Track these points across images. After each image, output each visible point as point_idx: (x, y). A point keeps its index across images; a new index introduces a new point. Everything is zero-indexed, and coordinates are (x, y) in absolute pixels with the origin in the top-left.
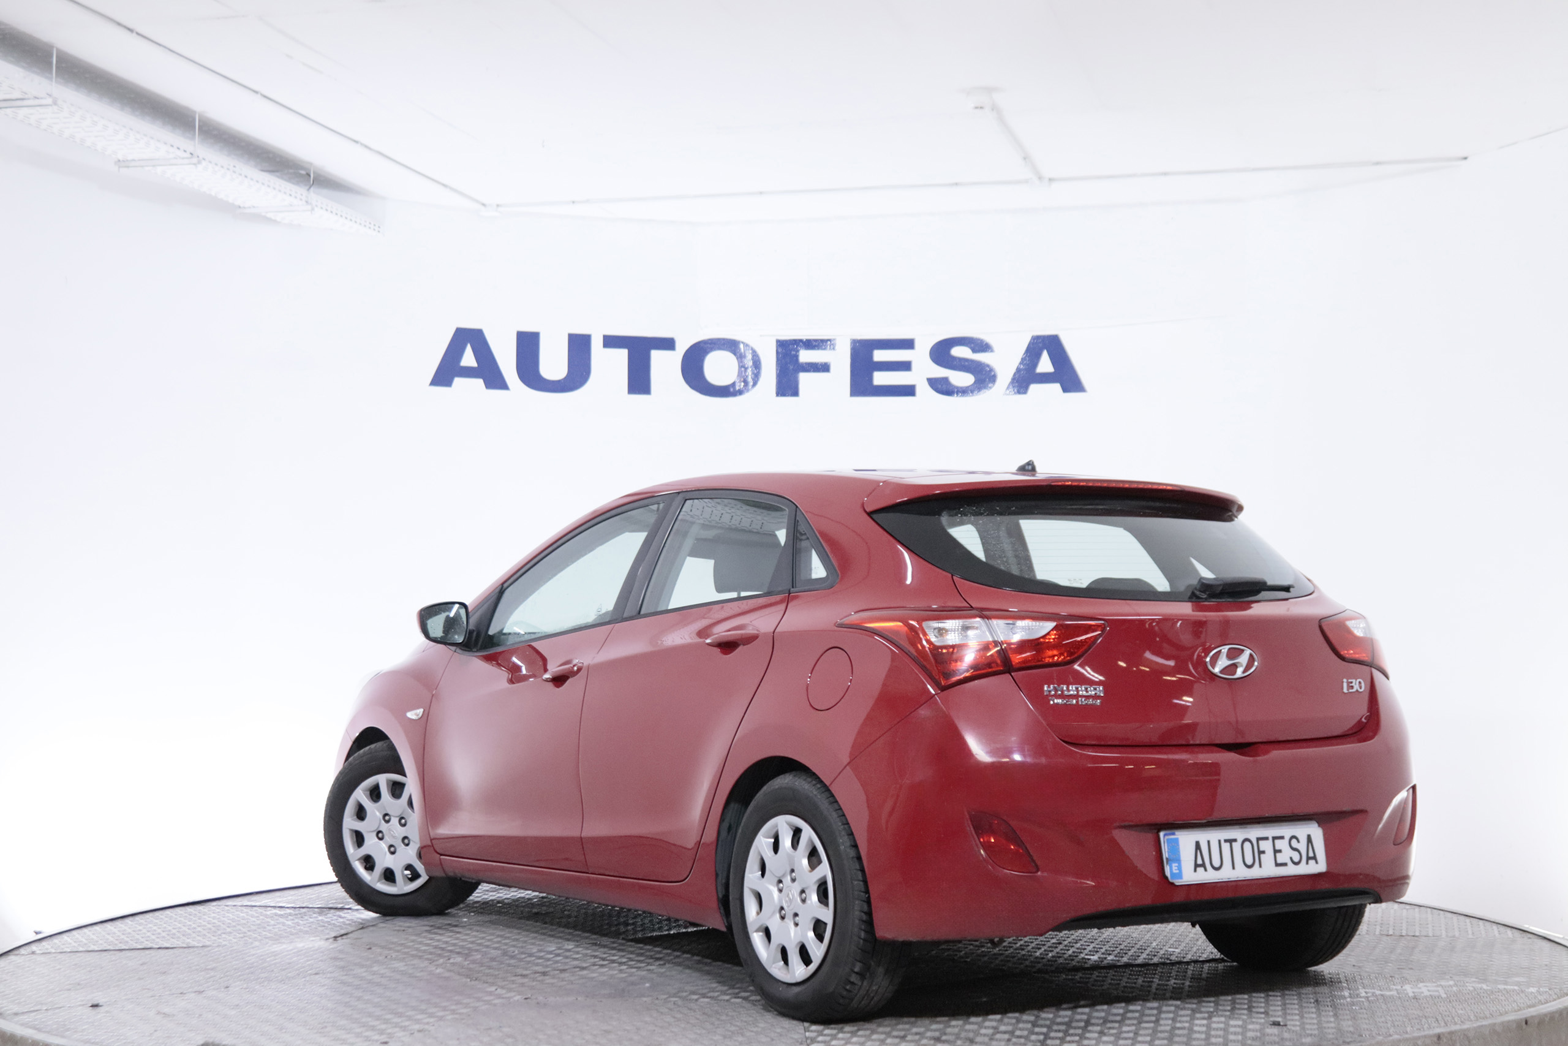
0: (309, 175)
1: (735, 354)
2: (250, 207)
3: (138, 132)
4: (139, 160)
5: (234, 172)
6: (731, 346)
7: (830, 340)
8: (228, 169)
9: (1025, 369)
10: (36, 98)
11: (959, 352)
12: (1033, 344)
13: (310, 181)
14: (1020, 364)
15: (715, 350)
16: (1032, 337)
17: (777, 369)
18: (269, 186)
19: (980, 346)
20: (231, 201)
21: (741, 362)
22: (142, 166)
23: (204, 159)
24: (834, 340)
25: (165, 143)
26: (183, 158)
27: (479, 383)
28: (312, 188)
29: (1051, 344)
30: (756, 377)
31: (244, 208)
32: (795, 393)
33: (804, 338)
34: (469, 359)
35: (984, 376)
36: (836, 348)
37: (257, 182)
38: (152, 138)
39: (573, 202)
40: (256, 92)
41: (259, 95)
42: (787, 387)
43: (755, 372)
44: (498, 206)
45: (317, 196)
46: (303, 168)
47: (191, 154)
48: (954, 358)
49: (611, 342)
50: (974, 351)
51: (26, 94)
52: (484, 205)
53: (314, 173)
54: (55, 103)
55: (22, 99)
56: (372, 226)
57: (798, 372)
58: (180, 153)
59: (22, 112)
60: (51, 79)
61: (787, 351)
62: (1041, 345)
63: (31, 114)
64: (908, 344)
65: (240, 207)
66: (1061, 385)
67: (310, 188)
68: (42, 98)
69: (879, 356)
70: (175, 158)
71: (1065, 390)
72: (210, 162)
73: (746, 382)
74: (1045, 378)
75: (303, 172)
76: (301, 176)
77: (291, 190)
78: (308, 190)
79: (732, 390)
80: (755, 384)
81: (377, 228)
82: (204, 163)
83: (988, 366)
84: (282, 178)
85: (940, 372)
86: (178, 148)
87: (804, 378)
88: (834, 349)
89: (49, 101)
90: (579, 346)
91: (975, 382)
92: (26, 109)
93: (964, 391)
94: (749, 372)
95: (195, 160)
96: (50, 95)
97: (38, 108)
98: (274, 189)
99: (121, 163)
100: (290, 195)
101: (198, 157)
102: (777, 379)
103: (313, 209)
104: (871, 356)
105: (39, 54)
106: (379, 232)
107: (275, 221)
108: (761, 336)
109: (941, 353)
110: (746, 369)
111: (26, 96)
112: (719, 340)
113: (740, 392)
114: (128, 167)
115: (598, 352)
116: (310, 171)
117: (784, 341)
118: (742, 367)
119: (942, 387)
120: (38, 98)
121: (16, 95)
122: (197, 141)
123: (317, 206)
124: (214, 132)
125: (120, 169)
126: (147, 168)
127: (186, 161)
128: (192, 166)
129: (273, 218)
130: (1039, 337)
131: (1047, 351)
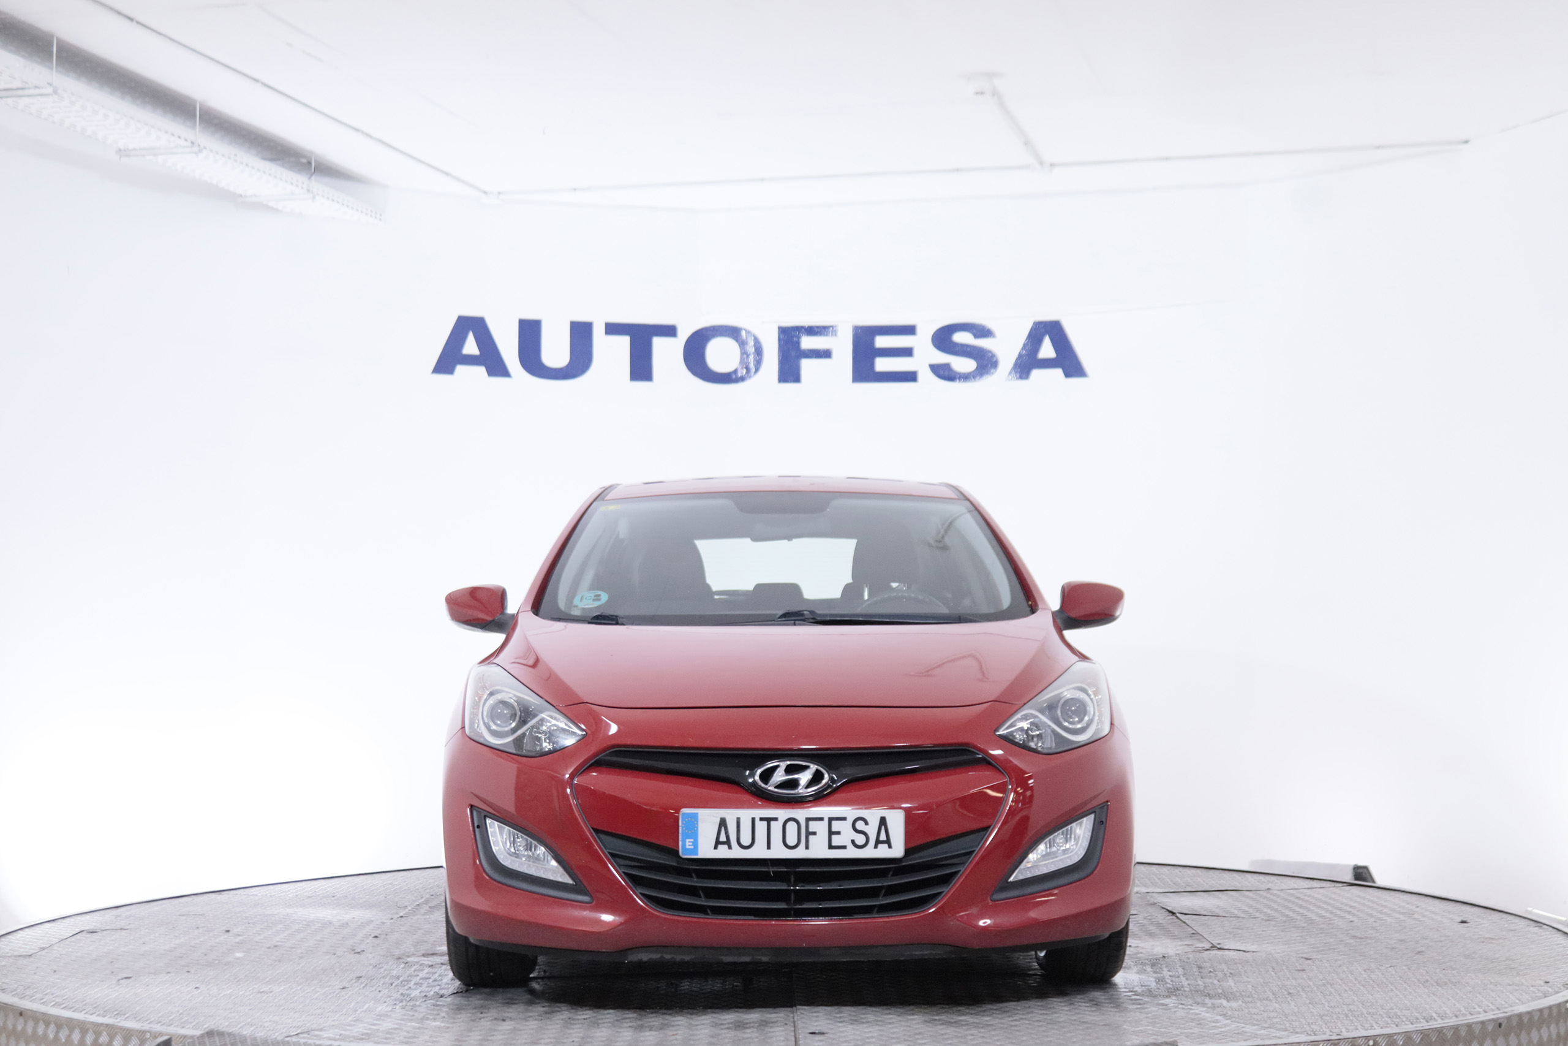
0: (309, 163)
1: (737, 341)
2: (251, 196)
3: (139, 122)
4: (140, 149)
5: (236, 160)
6: (733, 332)
7: (832, 327)
8: (230, 157)
9: (1027, 355)
11: (960, 337)
12: (1035, 329)
13: (311, 169)
14: (1022, 349)
15: (717, 336)
16: (1034, 323)
17: (779, 356)
18: (271, 174)
19: (982, 332)
20: (231, 189)
21: (744, 348)
22: (143, 156)
23: (205, 148)
24: (835, 326)
25: (166, 132)
26: (183, 147)
27: (481, 370)
28: (314, 176)
29: (1053, 330)
30: (758, 363)
31: (246, 196)
32: (797, 379)
34: (471, 346)
35: (986, 362)
36: (839, 334)
37: (259, 170)
38: (153, 127)
39: (575, 190)
41: (260, 84)
42: (789, 373)
43: (758, 358)
44: (499, 193)
45: (318, 185)
46: (304, 157)
47: (192, 143)
48: (956, 344)
49: (613, 329)
50: (976, 336)
51: (26, 83)
52: (485, 193)
53: (315, 161)
54: (56, 92)
55: (22, 89)
56: (374, 215)
57: (800, 359)
58: (181, 142)
59: (26, 100)
60: (51, 68)
61: (789, 337)
62: (1043, 330)
63: (29, 104)
64: (910, 330)
65: (241, 196)
66: (1063, 370)
67: (312, 175)
68: (42, 88)
69: (881, 342)
70: (175, 147)
71: (1067, 375)
72: (211, 151)
73: (748, 369)
74: (1047, 364)
75: (304, 160)
76: (302, 164)
77: (292, 179)
78: (310, 178)
79: (734, 377)
80: (757, 370)
81: (378, 216)
82: (205, 152)
83: (990, 352)
84: (283, 166)
85: (942, 358)
86: (179, 137)
87: (807, 366)
88: (836, 335)
89: (50, 90)
90: (581, 333)
91: (977, 368)
93: (965, 377)
94: (751, 359)
95: (196, 149)
96: (51, 85)
97: (39, 98)
98: (276, 177)
99: (122, 152)
100: (292, 183)
101: (199, 145)
102: (779, 365)
103: (314, 198)
104: (872, 342)
105: (40, 43)
106: (378, 220)
107: (277, 210)
108: (762, 323)
109: (943, 339)
110: (748, 356)
111: (27, 86)
112: (720, 326)
113: (742, 379)
114: (130, 156)
115: (600, 341)
116: (311, 159)
117: (785, 328)
118: (744, 354)
119: (943, 372)
120: (37, 88)
122: (198, 130)
123: (318, 194)
124: (215, 121)
125: (122, 158)
126: (148, 158)
127: (187, 150)
128: (192, 155)
129: (275, 206)
130: (1041, 323)
131: (1049, 336)
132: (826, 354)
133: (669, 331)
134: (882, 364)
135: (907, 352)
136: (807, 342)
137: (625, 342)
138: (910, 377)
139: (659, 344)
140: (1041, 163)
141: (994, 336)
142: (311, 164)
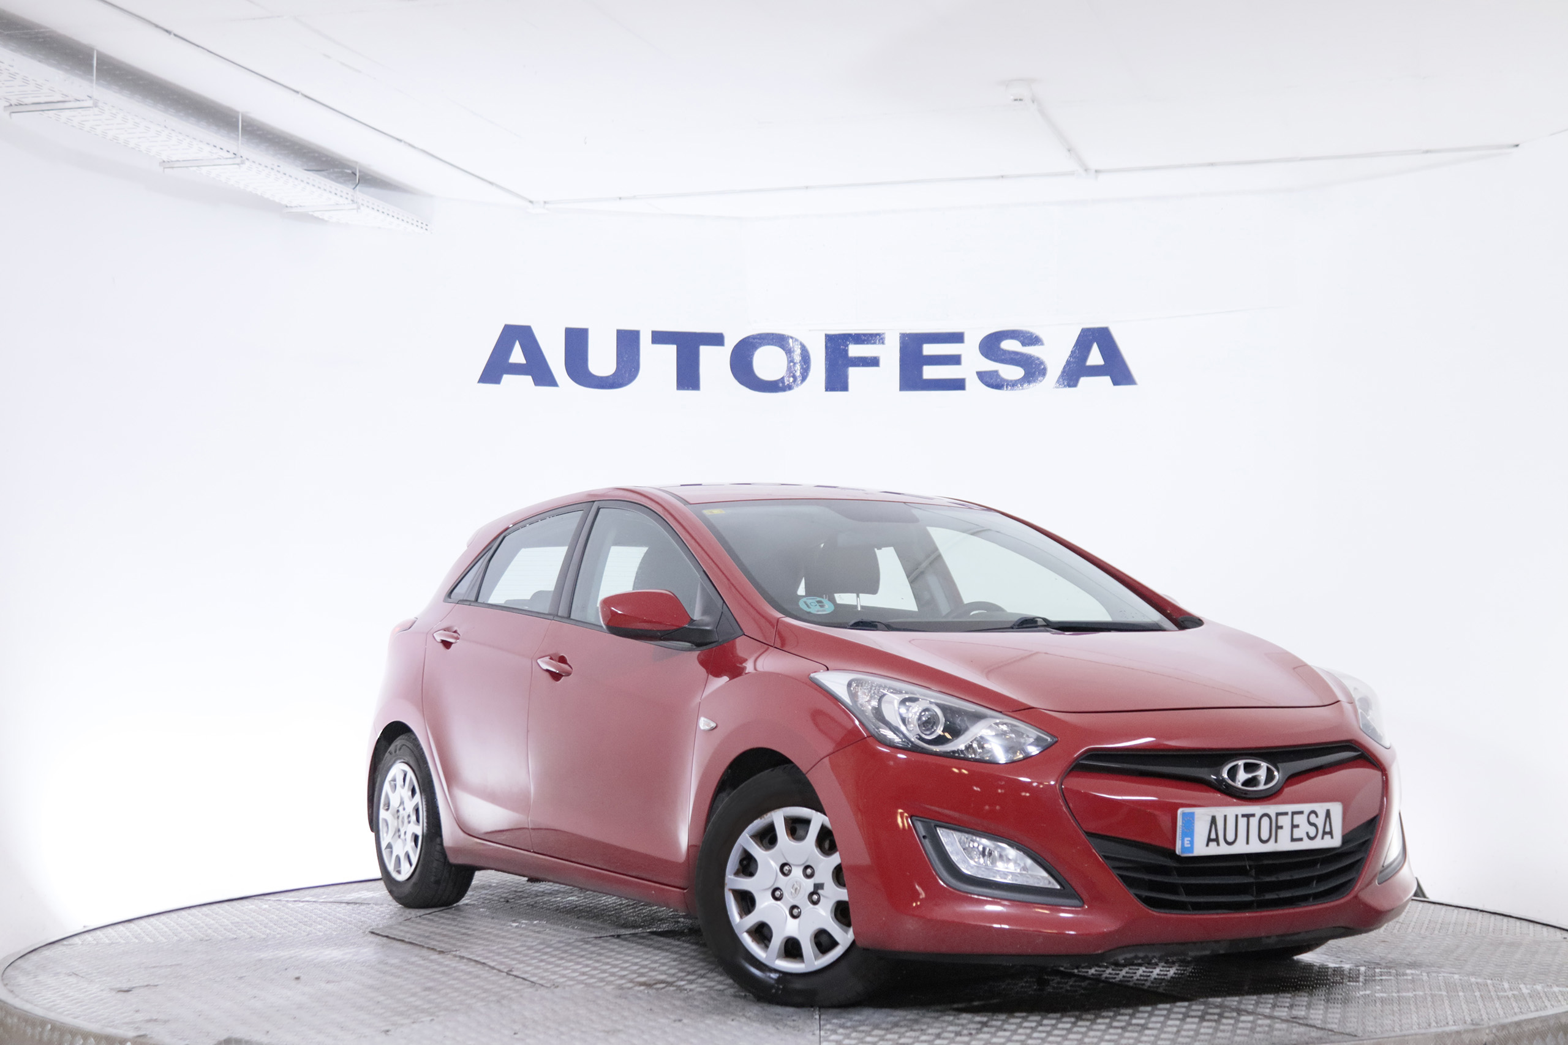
1: (784, 349)
2: (296, 207)
3: (181, 133)
4: (183, 161)
5: (279, 172)
6: (779, 340)
7: (880, 334)
8: (272, 169)
9: (1074, 362)
10: (77, 100)
11: (1009, 345)
12: (1083, 336)
13: (356, 179)
14: (1070, 356)
15: (764, 345)
16: (1082, 329)
17: (826, 364)
18: (314, 185)
19: (1031, 340)
20: (277, 200)
21: (790, 357)
22: (187, 167)
23: (247, 159)
24: (883, 334)
25: (208, 144)
26: (227, 158)
27: (528, 380)
28: (358, 187)
29: (1101, 337)
30: (806, 372)
31: (291, 207)
32: (844, 387)
34: (517, 356)
35: (1033, 370)
36: (886, 342)
37: (303, 181)
38: (195, 139)
39: (620, 198)
40: (297, 92)
41: (300, 95)
42: (836, 381)
43: (804, 367)
44: (545, 202)
45: (363, 195)
46: (349, 167)
47: (234, 154)
48: (1005, 352)
49: (660, 338)
50: (1024, 344)
51: (67, 96)
52: (531, 202)
53: (360, 171)
54: (96, 105)
55: (64, 102)
56: (419, 224)
57: (847, 367)
58: (224, 154)
59: (65, 114)
60: (91, 81)
61: (837, 345)
62: (1090, 338)
63: (73, 117)
64: (958, 338)
65: (287, 206)
66: (1111, 377)
67: (356, 186)
68: (83, 100)
69: (929, 349)
70: (219, 158)
71: (1116, 383)
72: (254, 162)
73: (794, 377)
74: (1095, 371)
75: (349, 171)
76: (348, 174)
77: (337, 189)
78: (354, 189)
79: (781, 385)
80: (804, 378)
81: (424, 226)
82: (247, 163)
83: (1038, 359)
84: (328, 178)
85: (989, 365)
86: (221, 149)
87: (854, 373)
88: (883, 343)
89: (90, 103)
90: (628, 342)
91: (1024, 375)
93: (1013, 384)
94: (798, 367)
95: (238, 160)
96: (91, 97)
97: (80, 110)
98: (319, 188)
99: (166, 164)
100: (336, 194)
101: (241, 157)
102: (826, 373)
103: (359, 208)
104: (921, 350)
105: (81, 57)
106: (426, 229)
107: (323, 220)
108: (810, 330)
109: (991, 346)
110: (795, 364)
111: (67, 99)
112: (768, 334)
113: (790, 388)
114: (173, 168)
115: (647, 350)
116: (356, 170)
117: (833, 335)
118: (791, 360)
119: (991, 381)
120: (79, 101)
121: (57, 97)
122: (240, 141)
123: (362, 204)
124: (259, 133)
125: (166, 170)
126: (191, 169)
127: (230, 161)
128: (236, 166)
129: (321, 217)
130: (1089, 330)
131: (1097, 344)
132: (873, 362)
133: (716, 339)
134: (930, 372)
135: (955, 360)
136: (855, 350)
137: (671, 350)
138: (958, 385)
139: (706, 353)
140: (1086, 170)
141: (1042, 344)
142: (356, 175)
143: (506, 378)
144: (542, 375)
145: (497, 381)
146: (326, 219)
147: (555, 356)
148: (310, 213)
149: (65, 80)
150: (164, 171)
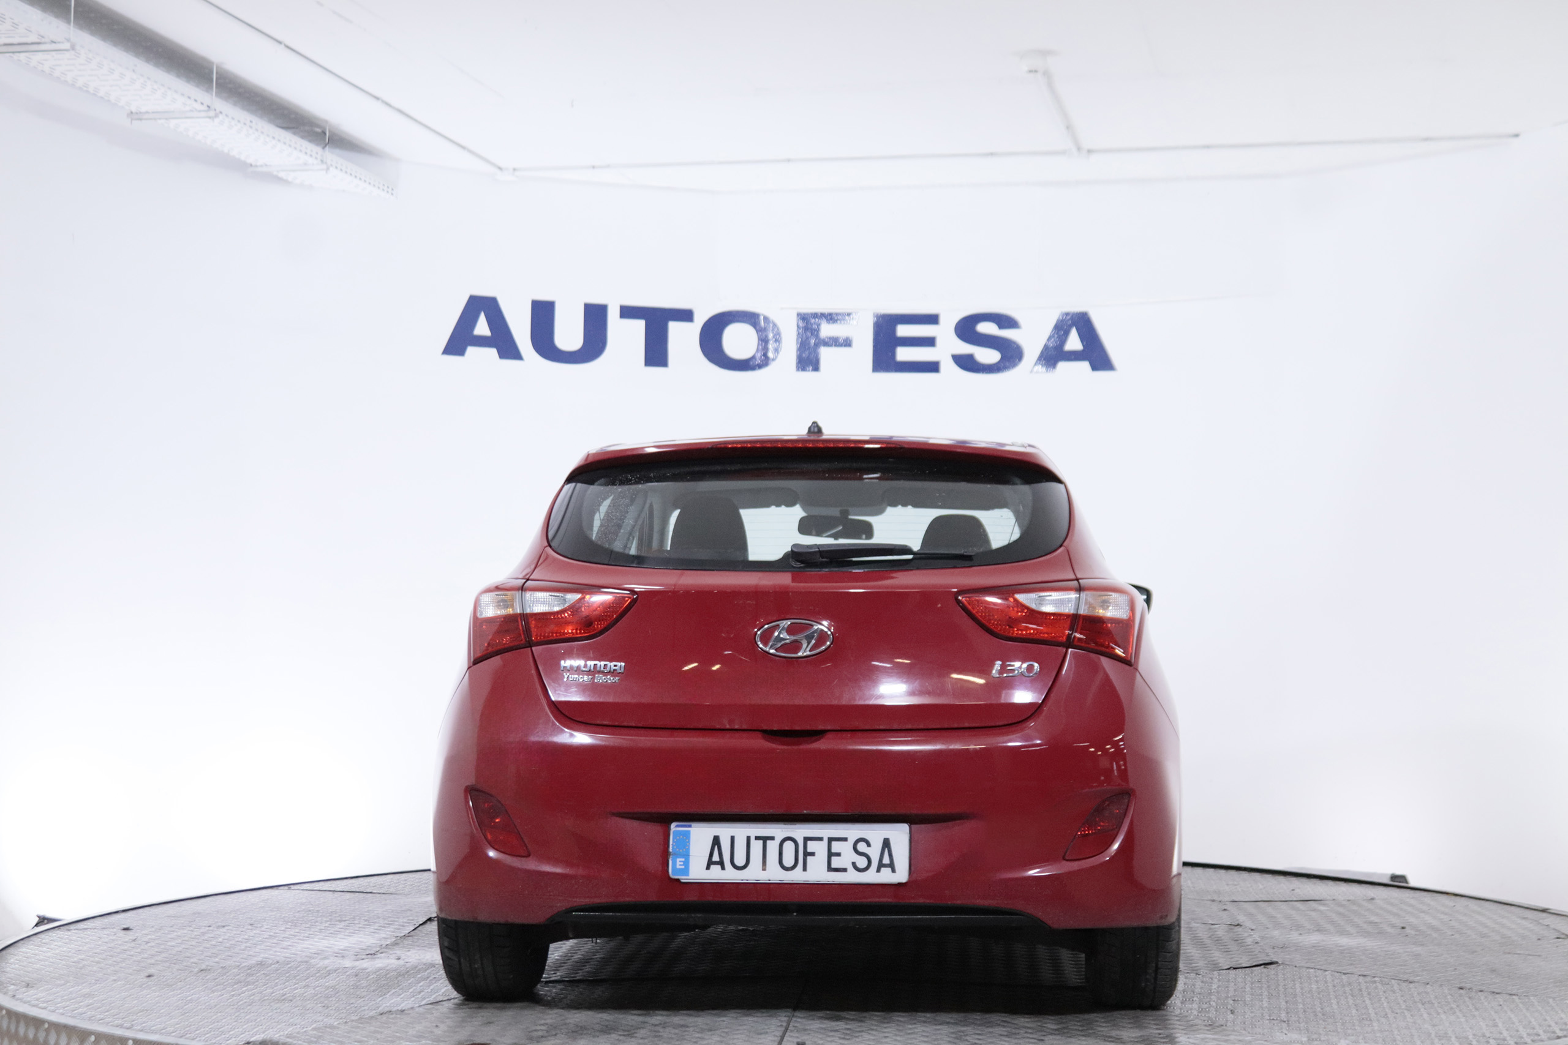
0: (322, 132)
1: (755, 327)
2: (261, 166)
3: (156, 82)
4: (153, 112)
5: (251, 127)
6: (750, 318)
8: (245, 124)
9: (1053, 347)
10: (53, 42)
11: (986, 328)
12: (1062, 321)
13: (325, 140)
14: (1048, 340)
15: (734, 322)
16: (1062, 312)
17: (797, 343)
18: (285, 143)
19: (1005, 321)
20: (243, 158)
21: (761, 335)
22: (155, 119)
23: (221, 113)
24: (855, 313)
25: (183, 95)
26: (200, 111)
27: (493, 352)
28: (327, 147)
29: (1083, 323)
30: (777, 350)
31: (256, 166)
32: (816, 368)
33: (826, 311)
34: (482, 328)
35: (1011, 354)
36: (859, 321)
37: (274, 138)
38: (169, 88)
39: (594, 167)
40: (280, 43)
42: (808, 361)
43: (776, 345)
44: (515, 170)
45: (331, 155)
46: (318, 126)
47: (208, 107)
48: (980, 335)
49: (628, 312)
50: (1001, 327)
51: (43, 37)
52: (501, 169)
53: (329, 131)
54: (73, 48)
55: (39, 43)
56: (386, 188)
57: (819, 347)
58: (198, 106)
59: (36, 57)
60: (69, 22)
61: (809, 323)
62: (1070, 322)
63: (46, 60)
64: (932, 319)
65: (251, 165)
66: (1090, 363)
67: (326, 146)
68: (59, 42)
69: (903, 331)
70: (191, 111)
71: (1095, 368)
72: (227, 116)
73: (765, 355)
74: (1073, 356)
75: (319, 130)
76: (317, 134)
77: (306, 148)
78: (324, 148)
79: (751, 363)
80: (775, 358)
81: (390, 190)
82: (221, 117)
83: (1015, 343)
84: (294, 134)
85: (965, 348)
86: (196, 101)
87: (827, 354)
88: (855, 322)
89: (67, 46)
90: (595, 316)
91: (1001, 358)
92: (40, 54)
93: (989, 369)
94: (770, 345)
95: (212, 113)
96: (68, 40)
97: (53, 53)
98: (290, 146)
99: (134, 115)
100: (306, 153)
101: (215, 110)
102: (797, 352)
103: (328, 169)
104: (894, 331)
106: (393, 194)
107: (286, 180)
108: (781, 309)
109: (966, 329)
110: (767, 342)
111: (43, 40)
112: (738, 312)
113: (760, 367)
114: (140, 119)
115: (615, 324)
116: (325, 129)
117: (805, 314)
118: (764, 341)
119: (966, 363)
120: (55, 43)
121: (33, 38)
122: (214, 94)
123: (332, 165)
124: (230, 86)
125: (133, 122)
126: (160, 122)
127: (203, 114)
128: (208, 120)
129: (285, 178)
130: (1067, 314)
131: (1076, 328)
132: (847, 343)
133: (686, 315)
134: (904, 354)
135: (930, 342)
136: (827, 330)
137: (639, 325)
138: (932, 367)
139: (675, 328)
140: (1079, 149)
141: (1020, 327)
142: (325, 134)
143: (471, 350)
144: (507, 348)
145: (461, 352)
146: (290, 179)
147: (521, 329)
148: (275, 173)
149: (42, 20)
150: (131, 123)
